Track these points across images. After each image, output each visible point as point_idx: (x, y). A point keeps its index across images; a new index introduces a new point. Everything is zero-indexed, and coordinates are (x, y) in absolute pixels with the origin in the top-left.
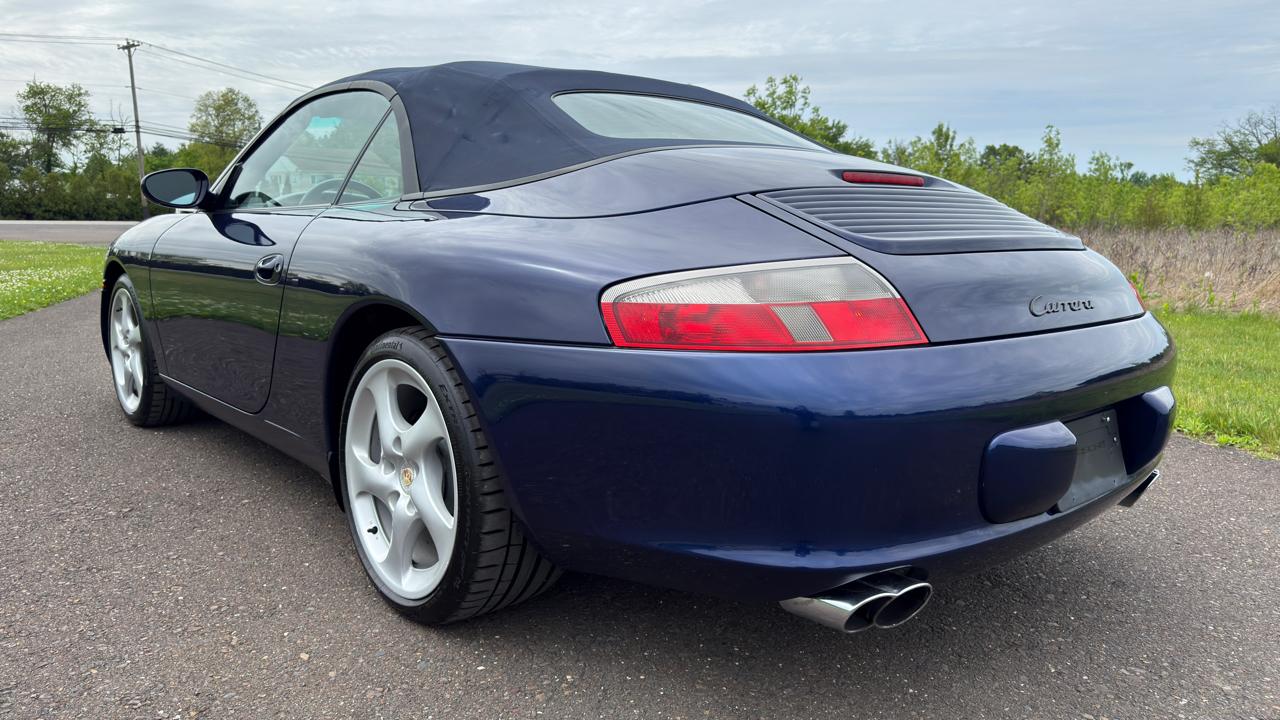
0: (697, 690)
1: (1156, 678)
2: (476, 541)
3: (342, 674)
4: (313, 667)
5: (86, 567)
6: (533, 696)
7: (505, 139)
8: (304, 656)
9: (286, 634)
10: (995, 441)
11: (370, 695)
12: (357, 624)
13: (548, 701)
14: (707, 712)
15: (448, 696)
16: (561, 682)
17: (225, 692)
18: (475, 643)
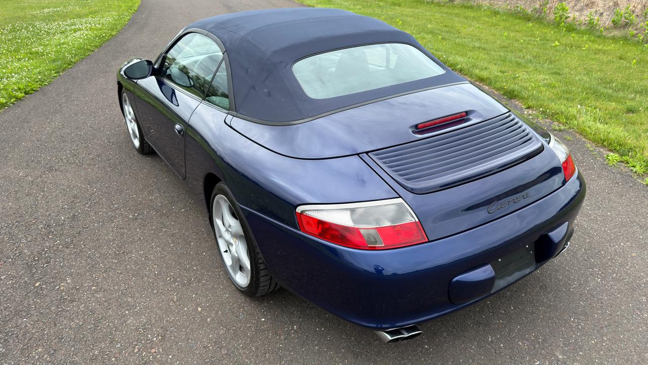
0: (342, 339)
1: (532, 348)
2: (258, 279)
3: (212, 320)
4: (202, 316)
5: (122, 251)
6: (280, 336)
7: (269, 94)
8: (199, 309)
9: (194, 296)
10: (455, 279)
11: (221, 332)
12: (220, 291)
13: (285, 339)
14: (343, 351)
15: (249, 334)
16: (292, 330)
17: (171, 327)
18: (263, 305)
